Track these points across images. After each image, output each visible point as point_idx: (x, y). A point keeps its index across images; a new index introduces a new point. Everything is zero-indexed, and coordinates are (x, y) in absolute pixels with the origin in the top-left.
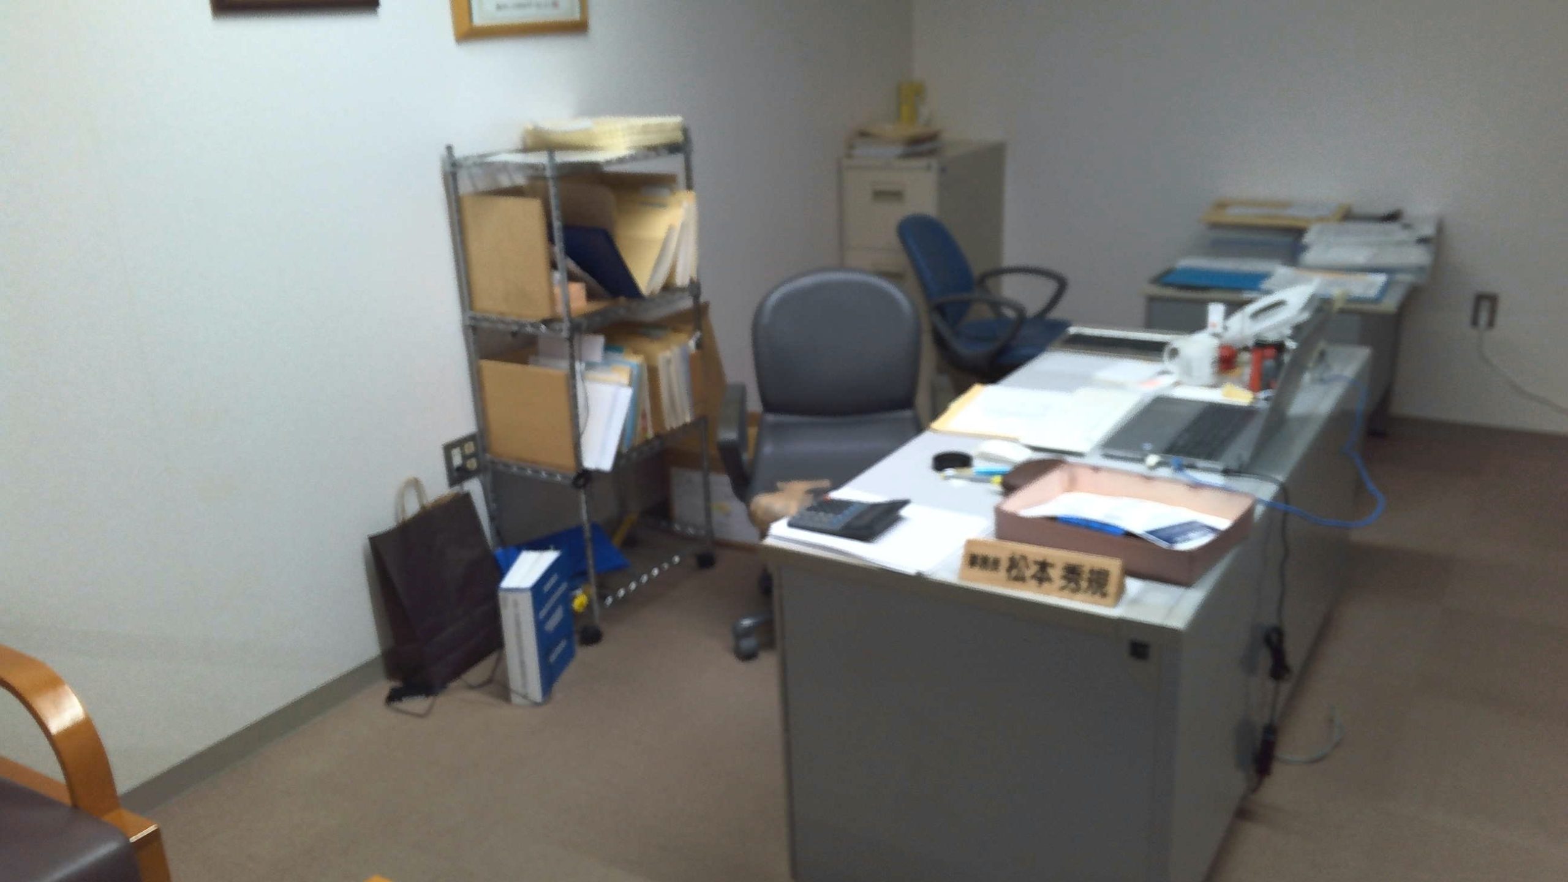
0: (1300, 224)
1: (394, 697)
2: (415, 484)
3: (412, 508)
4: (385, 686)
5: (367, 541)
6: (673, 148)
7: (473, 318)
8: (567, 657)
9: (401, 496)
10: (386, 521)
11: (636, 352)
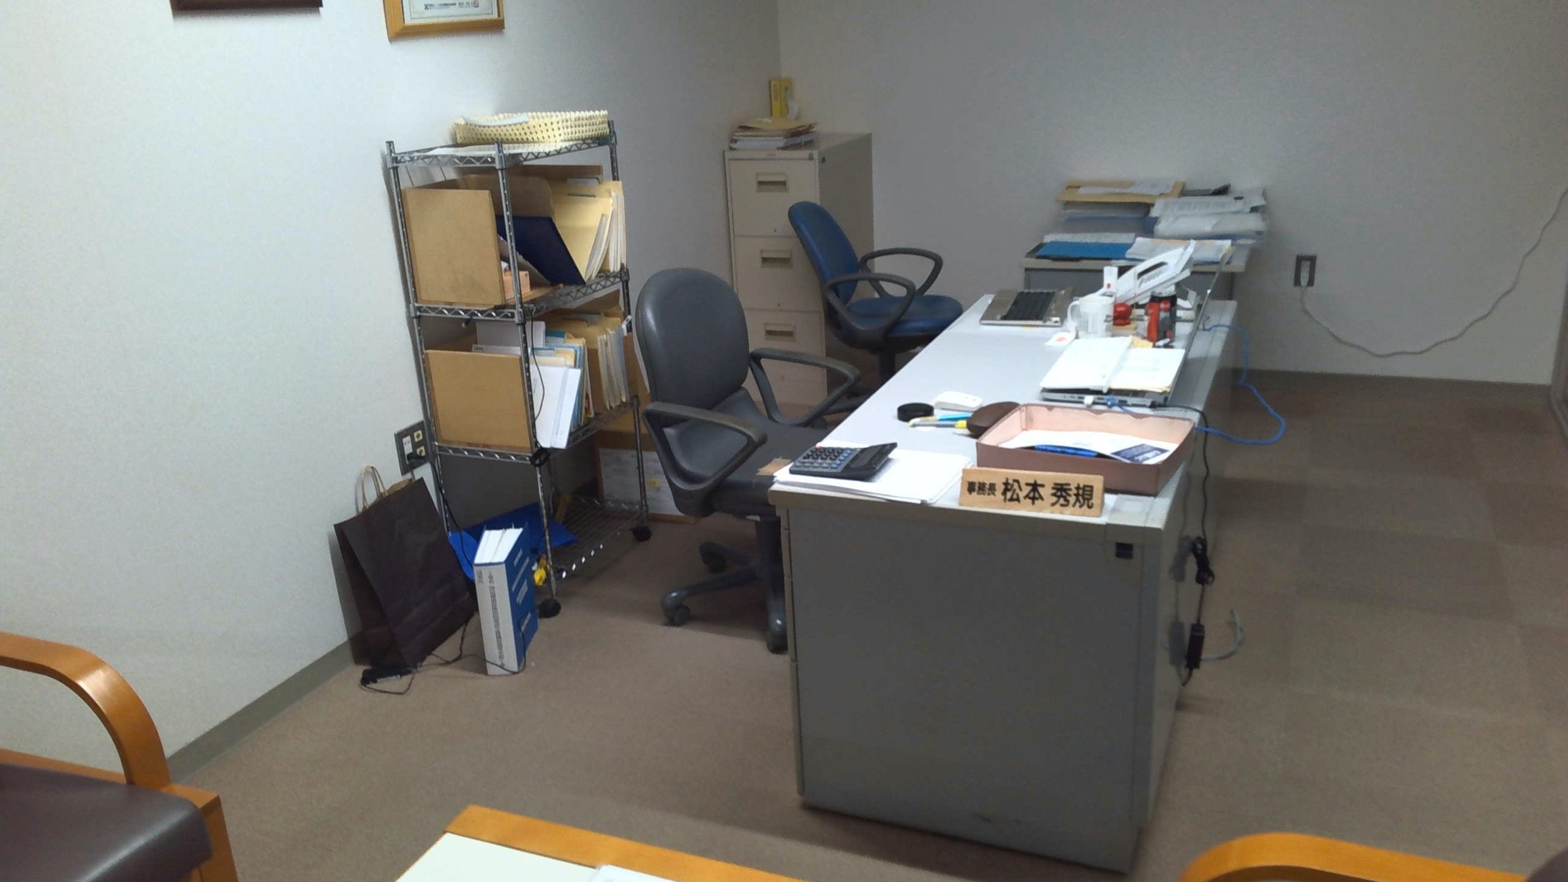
0: (1147, 200)
1: (367, 679)
2: (373, 473)
3: (372, 497)
4: (358, 671)
5: (333, 530)
6: (600, 140)
7: (419, 309)
8: (533, 628)
9: (361, 483)
10: (348, 512)
11: (576, 336)
